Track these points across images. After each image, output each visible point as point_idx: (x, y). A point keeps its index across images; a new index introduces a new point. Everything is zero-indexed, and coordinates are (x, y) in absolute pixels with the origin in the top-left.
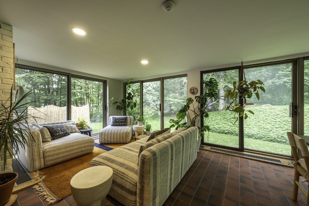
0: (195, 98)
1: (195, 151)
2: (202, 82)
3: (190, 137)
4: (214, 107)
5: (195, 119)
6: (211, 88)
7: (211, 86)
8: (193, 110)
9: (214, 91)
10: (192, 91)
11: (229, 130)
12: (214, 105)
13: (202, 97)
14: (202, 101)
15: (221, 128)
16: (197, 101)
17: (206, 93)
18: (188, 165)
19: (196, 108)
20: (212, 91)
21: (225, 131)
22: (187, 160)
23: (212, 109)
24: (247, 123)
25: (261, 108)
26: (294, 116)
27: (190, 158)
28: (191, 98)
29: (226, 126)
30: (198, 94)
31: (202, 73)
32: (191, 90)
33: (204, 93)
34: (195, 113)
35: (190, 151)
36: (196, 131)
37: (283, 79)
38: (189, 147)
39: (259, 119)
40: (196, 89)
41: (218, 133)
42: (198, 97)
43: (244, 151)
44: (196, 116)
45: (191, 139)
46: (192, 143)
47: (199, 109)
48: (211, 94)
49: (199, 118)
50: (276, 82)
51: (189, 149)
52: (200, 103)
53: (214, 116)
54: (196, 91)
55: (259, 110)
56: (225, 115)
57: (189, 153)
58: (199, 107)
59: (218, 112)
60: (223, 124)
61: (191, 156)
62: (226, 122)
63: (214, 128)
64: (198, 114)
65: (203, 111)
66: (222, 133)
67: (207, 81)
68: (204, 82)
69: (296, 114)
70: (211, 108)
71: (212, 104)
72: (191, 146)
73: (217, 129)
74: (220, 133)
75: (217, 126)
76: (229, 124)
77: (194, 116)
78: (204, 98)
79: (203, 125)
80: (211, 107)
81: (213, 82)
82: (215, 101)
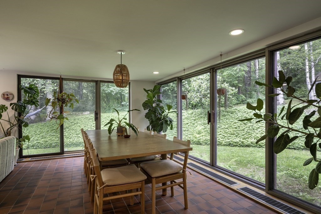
0: (10, 106)
1: (12, 161)
2: (19, 88)
3: (7, 144)
4: (39, 116)
5: (11, 130)
6: (31, 95)
7: (30, 93)
8: (7, 119)
9: (34, 98)
10: (6, 96)
11: (57, 143)
12: (39, 114)
13: (20, 104)
14: (20, 109)
15: (47, 141)
16: (13, 109)
17: (25, 100)
18: (5, 172)
19: (12, 117)
20: (32, 98)
21: (52, 144)
22: (4, 168)
23: (37, 119)
24: (77, 132)
25: (91, 116)
26: (96, 120)
27: (6, 166)
28: (5, 105)
29: (54, 139)
30: (15, 101)
31: (19, 77)
32: (4, 95)
33: (23, 99)
34: (10, 123)
35: (7, 159)
36: (13, 139)
37: (111, 88)
38: (6, 155)
39: (88, 127)
40: (11, 94)
41: (44, 148)
42: (15, 104)
43: (64, 154)
44: (12, 127)
45: (8, 147)
46: (8, 151)
47: (16, 118)
48: (31, 102)
49: (16, 128)
50: (106, 90)
51: (6, 157)
52: (18, 110)
53: (39, 129)
54: (11, 97)
55: (89, 118)
56: (53, 126)
57: (6, 160)
58: (16, 116)
59: (45, 123)
60: (51, 138)
61: (7, 164)
62: (54, 134)
63: (39, 143)
64: (15, 124)
65: (21, 120)
66: (48, 147)
67: (26, 87)
68: (23, 89)
69: (97, 119)
70: (35, 118)
71: (36, 112)
72: (7, 154)
73: (42, 144)
74: (46, 148)
75: (43, 140)
76: (57, 136)
77: (10, 127)
78: (23, 106)
79: (22, 135)
80: (34, 116)
81: (33, 89)
82: (40, 108)
